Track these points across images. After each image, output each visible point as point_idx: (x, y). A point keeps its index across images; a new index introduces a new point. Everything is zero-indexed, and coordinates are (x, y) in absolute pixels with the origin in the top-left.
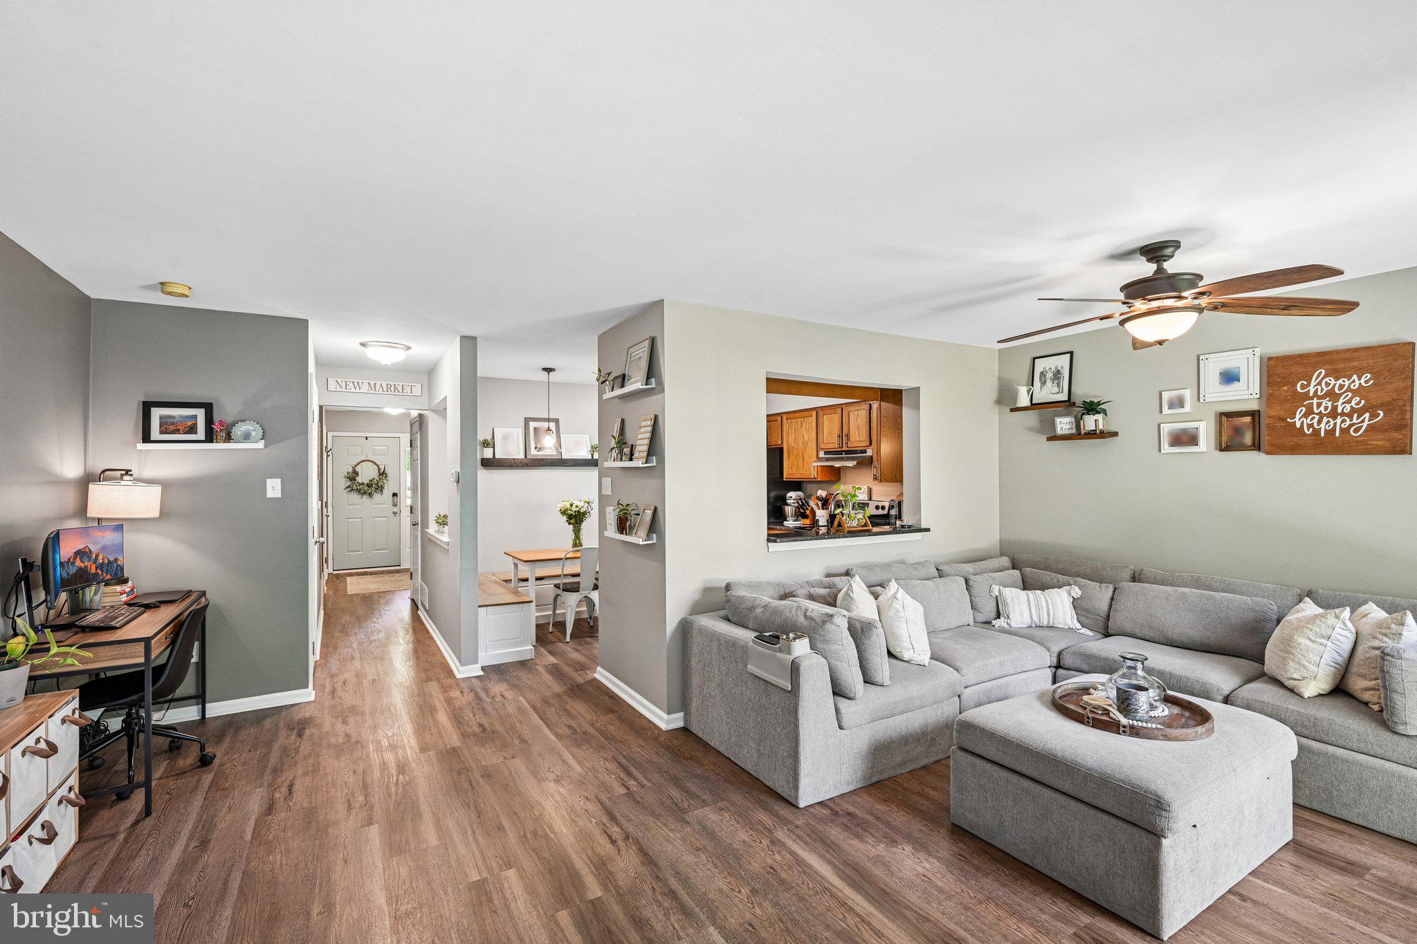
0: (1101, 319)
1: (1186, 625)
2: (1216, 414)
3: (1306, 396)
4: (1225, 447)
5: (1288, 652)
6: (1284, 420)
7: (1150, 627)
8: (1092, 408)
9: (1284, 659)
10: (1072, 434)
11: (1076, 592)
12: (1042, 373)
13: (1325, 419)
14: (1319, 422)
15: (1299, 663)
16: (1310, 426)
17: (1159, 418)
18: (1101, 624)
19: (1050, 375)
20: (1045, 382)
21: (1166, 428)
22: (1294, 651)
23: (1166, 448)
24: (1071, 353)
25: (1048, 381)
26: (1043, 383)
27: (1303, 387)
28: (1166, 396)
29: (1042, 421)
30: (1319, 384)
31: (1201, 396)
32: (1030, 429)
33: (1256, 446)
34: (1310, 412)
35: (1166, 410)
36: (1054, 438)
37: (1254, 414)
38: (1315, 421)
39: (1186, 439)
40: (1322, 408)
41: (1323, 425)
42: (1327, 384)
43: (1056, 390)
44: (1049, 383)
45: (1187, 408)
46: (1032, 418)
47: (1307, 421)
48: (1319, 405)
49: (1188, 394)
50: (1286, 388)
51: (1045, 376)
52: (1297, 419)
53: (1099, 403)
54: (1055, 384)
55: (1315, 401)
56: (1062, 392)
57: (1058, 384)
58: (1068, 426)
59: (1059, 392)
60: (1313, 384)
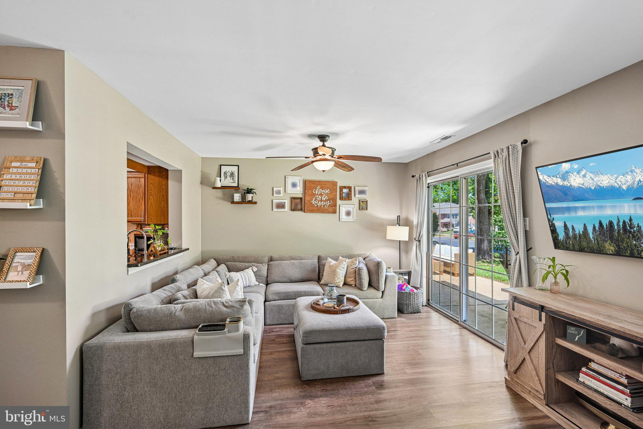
0: (306, 158)
1: (296, 273)
2: (290, 197)
3: (315, 194)
4: (293, 209)
5: (335, 275)
6: (310, 201)
7: (285, 277)
8: (249, 191)
9: (334, 277)
10: (240, 202)
11: (255, 269)
12: (225, 173)
13: (319, 202)
14: (318, 203)
15: (338, 278)
16: (316, 204)
17: (272, 198)
18: (265, 280)
19: (229, 174)
20: (227, 177)
21: (275, 201)
22: (336, 274)
23: (275, 210)
24: (238, 166)
25: (228, 177)
26: (226, 177)
27: (314, 191)
28: (275, 189)
29: (224, 195)
30: (318, 191)
31: (286, 191)
32: (218, 198)
33: (301, 210)
34: (316, 200)
35: (275, 195)
36: (233, 202)
37: (301, 199)
38: (317, 202)
39: (281, 206)
40: (319, 199)
41: (319, 204)
42: (320, 191)
43: (232, 181)
44: (228, 178)
45: (281, 195)
46: (219, 193)
47: (315, 202)
48: (318, 197)
49: (282, 189)
50: (310, 191)
51: (226, 174)
52: (313, 201)
53: (251, 189)
54: (231, 179)
55: (317, 196)
56: (235, 182)
57: (233, 179)
58: (238, 198)
59: (233, 183)
60: (317, 191)
